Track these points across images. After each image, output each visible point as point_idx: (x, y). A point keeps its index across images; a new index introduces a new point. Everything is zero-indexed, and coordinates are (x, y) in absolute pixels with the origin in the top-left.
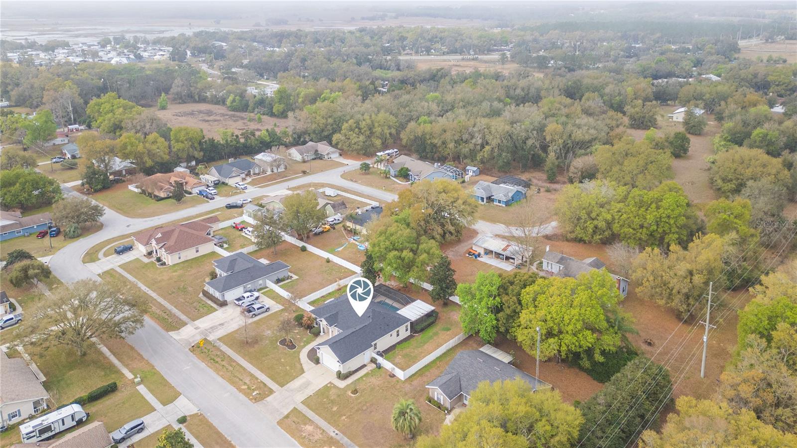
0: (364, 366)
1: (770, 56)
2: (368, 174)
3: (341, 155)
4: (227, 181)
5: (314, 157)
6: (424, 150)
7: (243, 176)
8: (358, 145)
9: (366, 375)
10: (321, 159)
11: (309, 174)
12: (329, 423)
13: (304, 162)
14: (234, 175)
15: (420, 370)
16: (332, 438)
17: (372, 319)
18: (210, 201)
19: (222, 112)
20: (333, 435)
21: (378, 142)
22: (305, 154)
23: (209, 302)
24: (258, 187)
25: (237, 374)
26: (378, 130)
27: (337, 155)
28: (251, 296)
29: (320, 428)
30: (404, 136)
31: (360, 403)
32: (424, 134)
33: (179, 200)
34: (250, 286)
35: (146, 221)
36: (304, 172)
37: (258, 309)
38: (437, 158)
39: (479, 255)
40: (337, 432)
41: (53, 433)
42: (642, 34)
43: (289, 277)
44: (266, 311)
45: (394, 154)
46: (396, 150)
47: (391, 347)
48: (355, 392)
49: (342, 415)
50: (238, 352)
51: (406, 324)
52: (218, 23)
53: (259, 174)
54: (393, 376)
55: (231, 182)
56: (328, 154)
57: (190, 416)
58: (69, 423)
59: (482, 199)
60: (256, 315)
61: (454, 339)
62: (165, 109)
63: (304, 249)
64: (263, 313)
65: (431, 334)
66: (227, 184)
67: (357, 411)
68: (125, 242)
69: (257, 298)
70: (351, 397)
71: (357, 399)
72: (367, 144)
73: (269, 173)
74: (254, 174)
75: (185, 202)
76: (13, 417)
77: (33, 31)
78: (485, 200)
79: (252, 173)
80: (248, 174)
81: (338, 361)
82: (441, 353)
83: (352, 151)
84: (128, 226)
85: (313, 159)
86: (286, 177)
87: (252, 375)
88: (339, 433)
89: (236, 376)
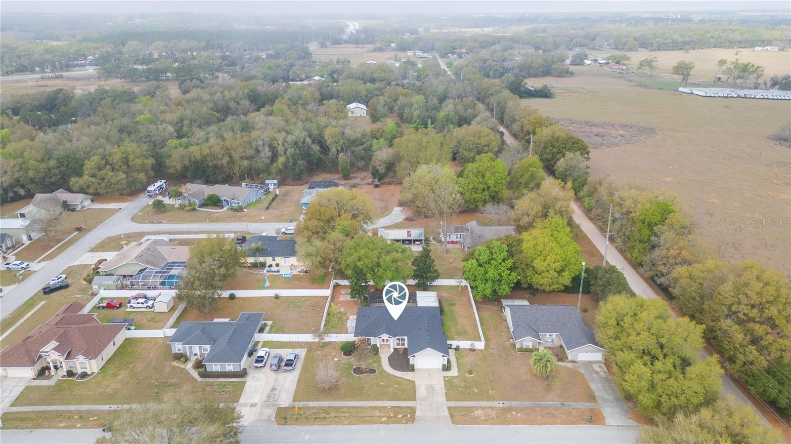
1: (338, 59)
2: (164, 211)
3: (92, 201)
5: (62, 210)
8: (121, 184)
11: (89, 230)
16: (503, 408)
20: (501, 405)
21: (141, 176)
23: (221, 380)
24: (43, 260)
27: (90, 201)
29: (486, 408)
36: (79, 229)
40: (501, 402)
42: (226, 43)
43: (265, 325)
49: (487, 391)
50: (334, 399)
53: (14, 247)
54: (473, 350)
63: (233, 297)
67: (491, 382)
70: (473, 377)
71: (477, 375)
72: (129, 180)
73: (27, 242)
74: (8, 249)
79: (4, 248)
81: (443, 356)
86: (61, 240)
87: (375, 408)
88: (504, 402)
89: (362, 417)
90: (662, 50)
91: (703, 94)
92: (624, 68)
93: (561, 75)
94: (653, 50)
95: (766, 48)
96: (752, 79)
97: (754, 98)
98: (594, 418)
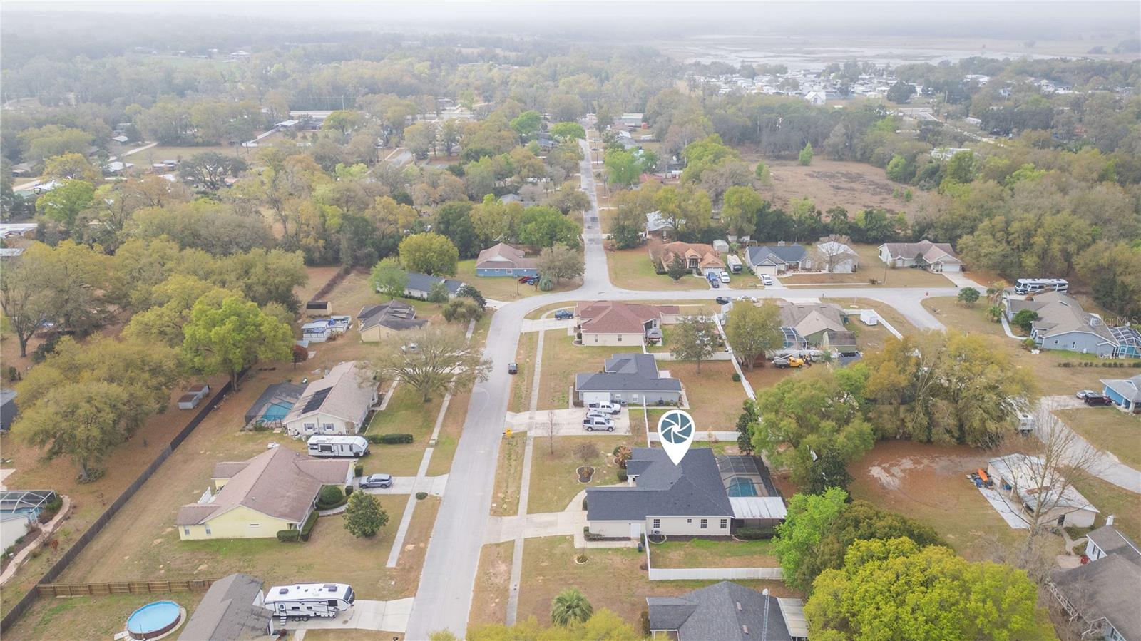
0: (629, 539)
2: (972, 307)
3: (961, 270)
4: (754, 268)
5: (914, 264)
6: (1110, 293)
7: (783, 267)
8: (990, 259)
9: (617, 550)
10: (925, 270)
11: (879, 285)
12: (522, 574)
13: (894, 267)
14: (767, 263)
15: (683, 580)
16: (508, 589)
17: (672, 488)
18: (712, 289)
19: (876, 179)
20: (512, 587)
21: (1030, 261)
22: (899, 257)
23: (571, 397)
24: (788, 287)
25: (510, 480)
26: (1039, 240)
27: (957, 268)
28: (608, 407)
29: (509, 573)
30: (1082, 261)
31: (573, 574)
32: (1113, 263)
33: (677, 279)
34: (619, 395)
35: (621, 293)
36: (873, 282)
37: (597, 423)
38: (1129, 313)
39: (989, 484)
40: (518, 587)
41: (333, 454)
43: (678, 404)
44: (608, 430)
45: (1057, 288)
46: (1063, 281)
47: (686, 536)
48: (582, 559)
49: (540, 575)
50: (534, 459)
51: (724, 517)
52: (1031, 45)
53: (809, 270)
54: (645, 568)
55: (759, 271)
56: (937, 263)
57: (432, 496)
58: (347, 452)
59: (1127, 403)
60: (592, 430)
61: (769, 570)
62: (806, 165)
63: (736, 379)
64: (603, 430)
65: (758, 549)
66: (753, 274)
67: (561, 579)
68: (568, 309)
69: (616, 413)
70: (573, 561)
71: (576, 567)
72: (1008, 260)
73: (825, 271)
74: (803, 269)
75: (683, 283)
76: (328, 428)
77: (773, 52)
78: (1132, 406)
79: (800, 266)
80: (795, 268)
82: (735, 577)
83: (979, 267)
84: (600, 294)
85: (912, 267)
86: (842, 282)
88: (517, 591)
89: (507, 481)
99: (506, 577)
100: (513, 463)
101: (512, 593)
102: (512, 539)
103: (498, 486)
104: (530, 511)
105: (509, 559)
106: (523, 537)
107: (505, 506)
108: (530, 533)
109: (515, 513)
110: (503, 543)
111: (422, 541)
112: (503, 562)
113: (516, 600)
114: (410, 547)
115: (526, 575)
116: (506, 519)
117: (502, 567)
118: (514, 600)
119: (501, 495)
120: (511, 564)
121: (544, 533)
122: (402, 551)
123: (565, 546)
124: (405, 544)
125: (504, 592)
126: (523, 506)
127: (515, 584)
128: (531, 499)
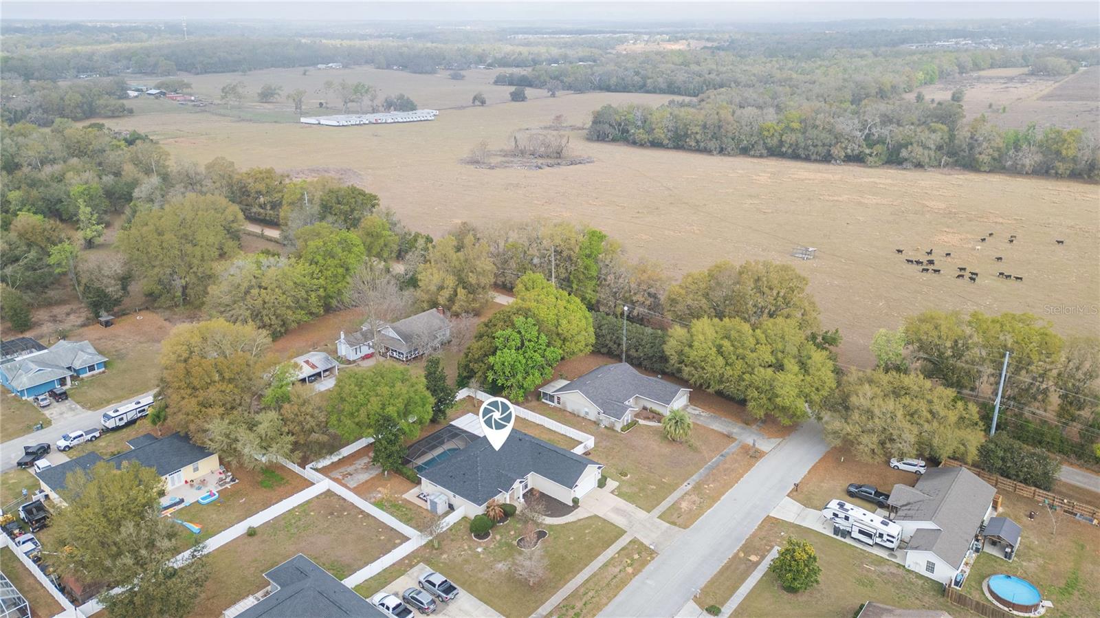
12: (675, 489)
16: (693, 487)
29: (685, 495)
48: (623, 474)
49: (663, 482)
57: (702, 605)
87: (606, 565)
88: (688, 482)
90: (209, 72)
91: (335, 123)
92: (193, 98)
93: (117, 114)
94: (198, 74)
95: (330, 65)
96: (366, 101)
97: (386, 123)
98: (754, 455)
99: (687, 497)
100: (579, 605)
101: (692, 484)
102: (659, 520)
103: (624, 583)
104: (621, 532)
105: (675, 507)
106: (649, 515)
107: (636, 556)
108: (641, 514)
109: (634, 541)
110: (669, 522)
111: (740, 558)
112: (681, 508)
113: (694, 477)
114: (754, 558)
115: (673, 488)
116: (646, 542)
117: (684, 505)
118: (695, 477)
119: (630, 570)
120: (676, 502)
121: (630, 507)
122: (763, 557)
123: (624, 489)
124: (757, 564)
125: (697, 488)
126: (623, 542)
127: (685, 487)
128: (608, 544)
